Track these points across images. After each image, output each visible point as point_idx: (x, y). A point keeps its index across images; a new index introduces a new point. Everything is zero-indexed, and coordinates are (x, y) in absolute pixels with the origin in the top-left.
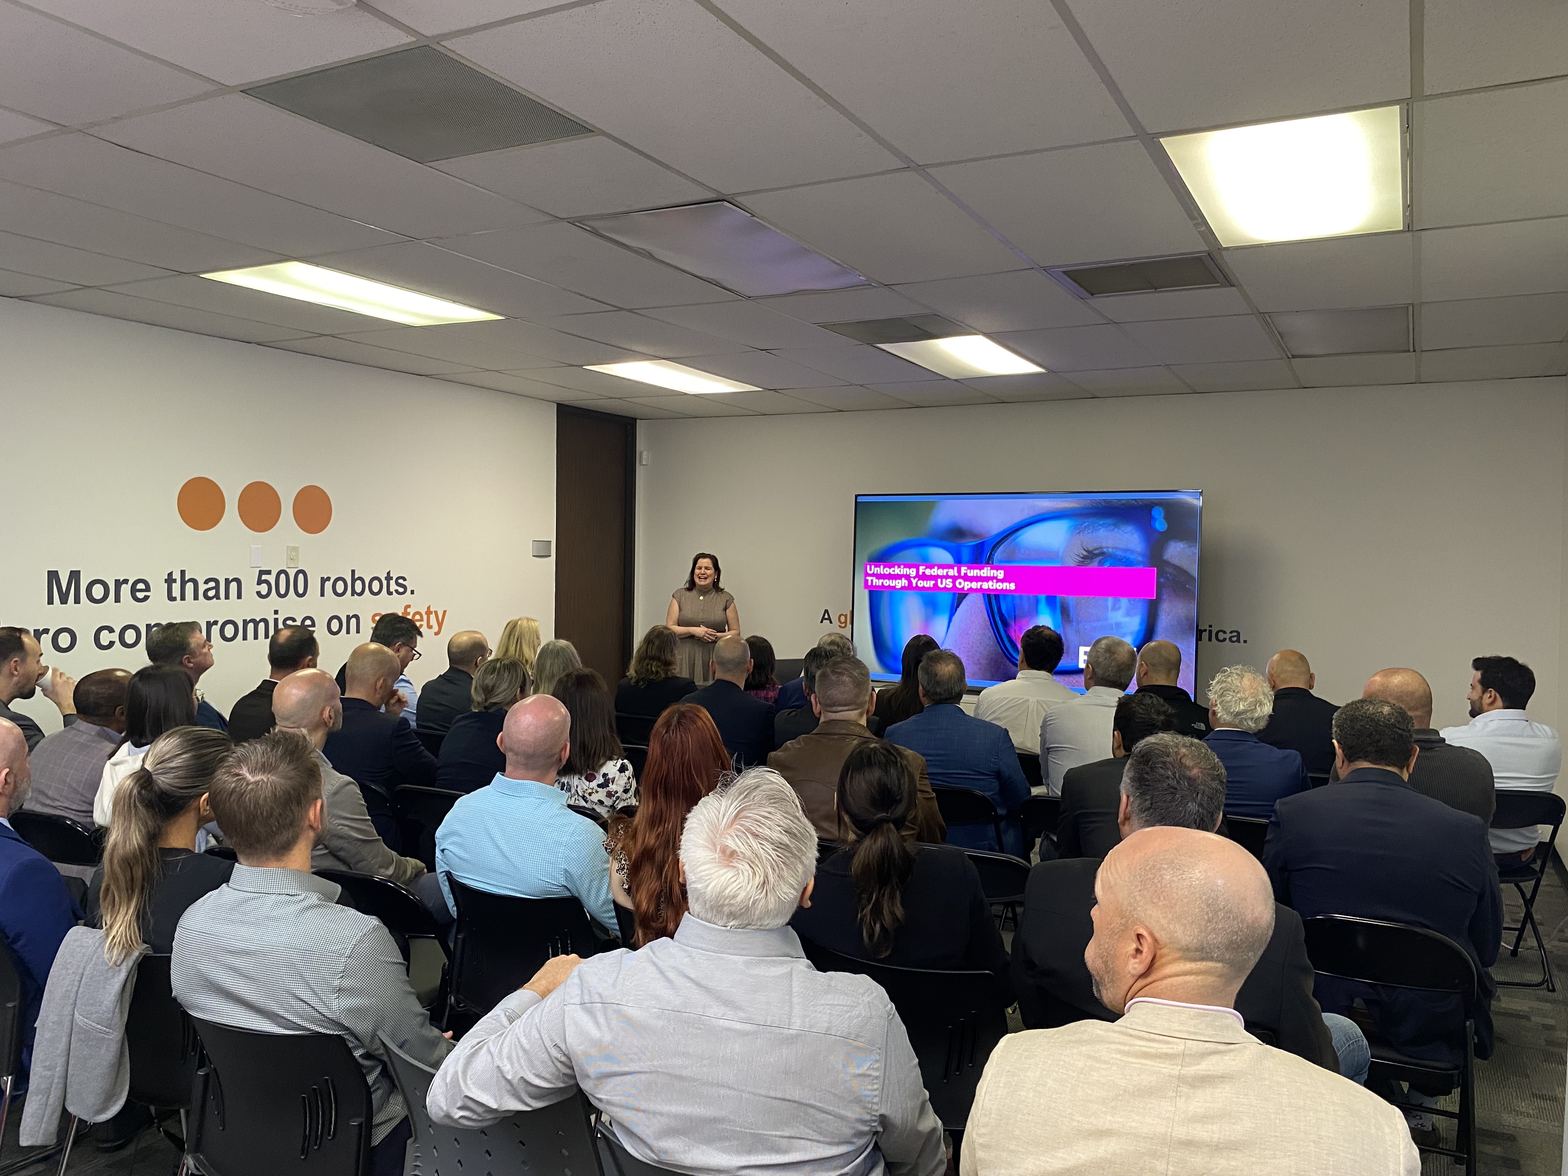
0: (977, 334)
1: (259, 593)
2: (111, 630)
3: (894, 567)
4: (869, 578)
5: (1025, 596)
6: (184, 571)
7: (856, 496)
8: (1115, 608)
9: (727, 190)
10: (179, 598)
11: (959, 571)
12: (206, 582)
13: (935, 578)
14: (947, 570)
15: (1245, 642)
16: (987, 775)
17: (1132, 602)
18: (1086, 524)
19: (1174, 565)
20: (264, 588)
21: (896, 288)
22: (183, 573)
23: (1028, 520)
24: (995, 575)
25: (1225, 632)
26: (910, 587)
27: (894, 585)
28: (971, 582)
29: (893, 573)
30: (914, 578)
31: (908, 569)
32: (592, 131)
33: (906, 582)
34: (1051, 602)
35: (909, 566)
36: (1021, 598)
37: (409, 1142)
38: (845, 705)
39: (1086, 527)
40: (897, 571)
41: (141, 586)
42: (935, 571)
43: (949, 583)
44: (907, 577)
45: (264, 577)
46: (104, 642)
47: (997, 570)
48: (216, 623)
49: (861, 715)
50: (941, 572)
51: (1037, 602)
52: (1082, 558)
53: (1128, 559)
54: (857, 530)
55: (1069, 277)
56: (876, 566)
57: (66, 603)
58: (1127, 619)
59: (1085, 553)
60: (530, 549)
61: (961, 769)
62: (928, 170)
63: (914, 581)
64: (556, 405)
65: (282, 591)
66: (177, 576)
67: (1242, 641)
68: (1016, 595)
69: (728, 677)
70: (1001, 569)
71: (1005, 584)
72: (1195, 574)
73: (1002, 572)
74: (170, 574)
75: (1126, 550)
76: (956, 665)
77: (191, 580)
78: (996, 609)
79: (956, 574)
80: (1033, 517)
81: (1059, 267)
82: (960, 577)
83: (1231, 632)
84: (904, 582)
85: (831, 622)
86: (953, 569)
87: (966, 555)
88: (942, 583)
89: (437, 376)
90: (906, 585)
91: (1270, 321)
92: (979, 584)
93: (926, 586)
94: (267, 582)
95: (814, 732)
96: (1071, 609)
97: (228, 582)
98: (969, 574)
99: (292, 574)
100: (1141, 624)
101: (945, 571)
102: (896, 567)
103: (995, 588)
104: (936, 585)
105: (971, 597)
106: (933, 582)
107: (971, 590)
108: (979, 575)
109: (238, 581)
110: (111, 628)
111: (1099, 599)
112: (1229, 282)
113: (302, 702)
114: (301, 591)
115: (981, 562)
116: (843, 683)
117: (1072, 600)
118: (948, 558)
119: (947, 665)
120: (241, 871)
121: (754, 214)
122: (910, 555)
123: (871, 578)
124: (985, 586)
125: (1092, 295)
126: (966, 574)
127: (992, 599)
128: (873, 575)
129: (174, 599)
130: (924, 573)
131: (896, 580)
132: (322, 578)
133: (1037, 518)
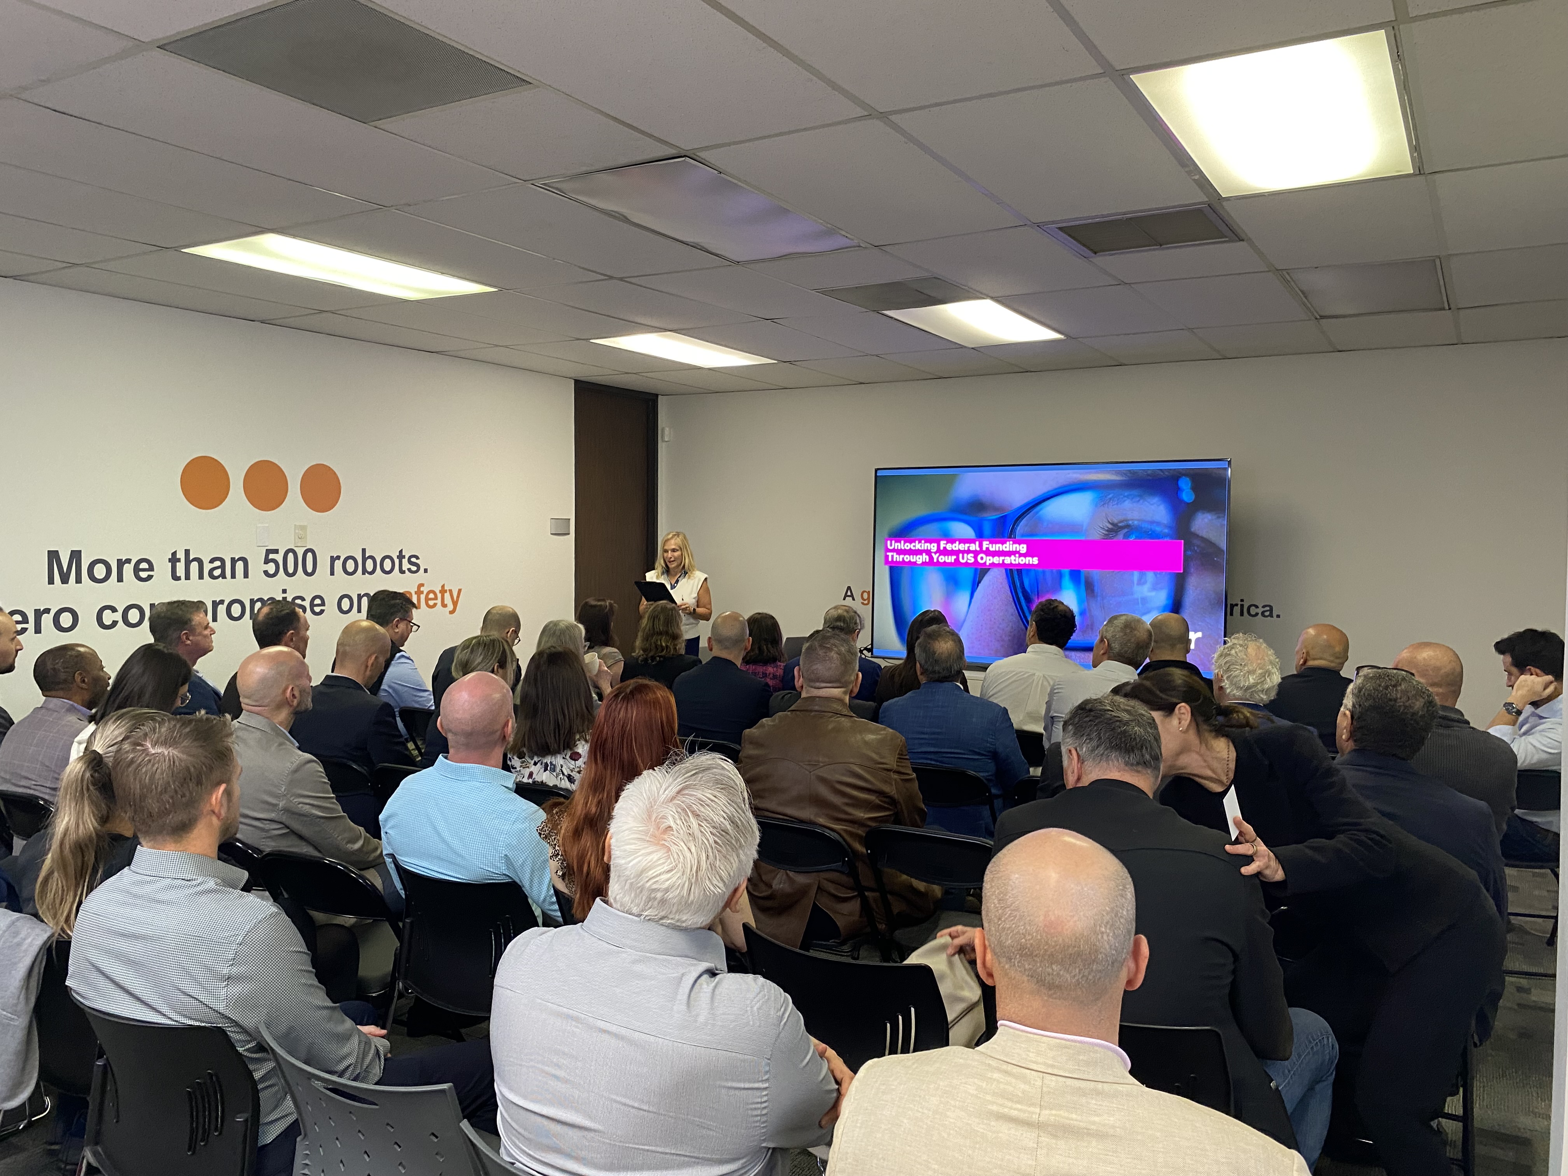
0: (984, 298)
1: (266, 573)
2: (114, 610)
3: (914, 542)
4: (890, 554)
5: (1048, 571)
6: (189, 550)
7: (876, 470)
8: (1141, 582)
9: (686, 145)
10: (183, 577)
11: (981, 546)
12: (212, 561)
13: (956, 553)
14: (968, 545)
15: (1278, 616)
16: (983, 755)
17: (1158, 576)
18: (1110, 496)
19: (1202, 538)
20: (271, 568)
21: (887, 248)
22: (187, 552)
23: (1051, 493)
24: (1018, 550)
25: (1257, 607)
26: (931, 563)
27: (914, 560)
28: (993, 557)
29: (913, 548)
30: (935, 553)
31: (928, 544)
32: (530, 83)
33: (927, 557)
34: (1075, 577)
35: (930, 541)
36: (1044, 573)
37: (298, 1139)
38: (830, 682)
39: (1110, 499)
40: (918, 546)
41: (144, 565)
42: (956, 546)
43: (970, 558)
44: (928, 552)
45: (271, 556)
46: (107, 621)
47: (1020, 544)
48: (222, 602)
49: (845, 693)
50: (962, 547)
51: (1061, 576)
52: (1107, 531)
53: (1154, 532)
54: (877, 506)
55: (1066, 233)
56: (896, 542)
57: (67, 583)
58: (1153, 594)
59: (1110, 526)
60: (548, 528)
61: (955, 748)
62: (893, 118)
63: (935, 557)
64: (573, 381)
65: (291, 570)
66: (181, 555)
67: (1274, 615)
68: (1040, 570)
69: (724, 655)
70: (1024, 543)
71: (1028, 558)
72: (1223, 545)
73: (1025, 546)
74: (174, 554)
75: (1152, 522)
76: (955, 642)
77: (195, 559)
78: (1018, 584)
79: (978, 549)
80: (1056, 489)
81: (1053, 222)
82: (981, 551)
83: (1264, 607)
84: (925, 558)
85: (854, 599)
86: (975, 544)
87: (987, 529)
88: (963, 558)
89: (446, 353)
90: (927, 560)
91: (1289, 278)
92: (1002, 558)
93: (947, 561)
94: (275, 562)
95: (790, 709)
96: (1096, 584)
97: (234, 561)
98: (991, 549)
99: (300, 552)
100: (1168, 598)
101: (967, 545)
102: (917, 542)
103: (1017, 562)
104: (957, 560)
105: (994, 572)
106: (954, 557)
107: (993, 565)
108: (1001, 550)
109: (244, 560)
110: (114, 607)
111: (1126, 574)
112: (1235, 235)
113: (263, 680)
114: (310, 570)
115: (1003, 537)
116: (831, 659)
117: (1096, 574)
118: (969, 533)
119: (946, 642)
120: (144, 853)
121: (721, 171)
122: (930, 530)
123: (892, 554)
124: (1008, 560)
125: (1095, 253)
126: (987, 548)
127: (1014, 574)
128: (893, 550)
129: (179, 579)
130: (945, 548)
131: (917, 555)
132: (332, 557)
133: (1060, 490)
